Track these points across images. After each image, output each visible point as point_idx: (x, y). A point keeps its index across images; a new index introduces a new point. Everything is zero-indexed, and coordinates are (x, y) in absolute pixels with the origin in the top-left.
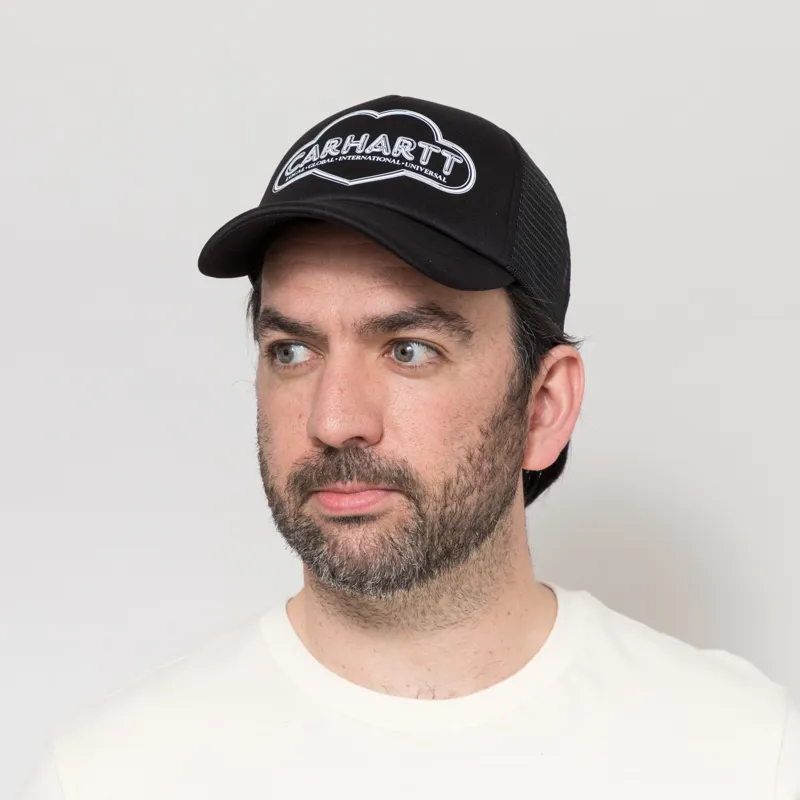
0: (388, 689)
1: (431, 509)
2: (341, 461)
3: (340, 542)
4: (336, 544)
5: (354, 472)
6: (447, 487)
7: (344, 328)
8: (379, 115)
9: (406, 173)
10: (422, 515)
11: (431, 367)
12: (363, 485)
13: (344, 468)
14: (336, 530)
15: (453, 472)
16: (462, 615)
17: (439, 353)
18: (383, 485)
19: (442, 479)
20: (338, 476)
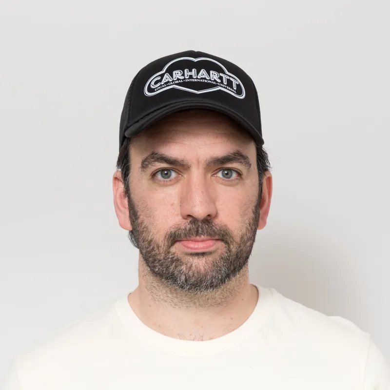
0: (181, 336)
1: (234, 248)
2: (199, 226)
3: (194, 265)
4: (191, 265)
5: (205, 231)
6: (242, 238)
7: (198, 162)
8: (196, 60)
9: (220, 88)
10: (230, 251)
11: (237, 181)
12: (209, 237)
13: (200, 229)
14: (191, 259)
15: (244, 230)
16: (223, 300)
17: (239, 174)
18: (217, 237)
19: (240, 234)
20: (197, 233)
